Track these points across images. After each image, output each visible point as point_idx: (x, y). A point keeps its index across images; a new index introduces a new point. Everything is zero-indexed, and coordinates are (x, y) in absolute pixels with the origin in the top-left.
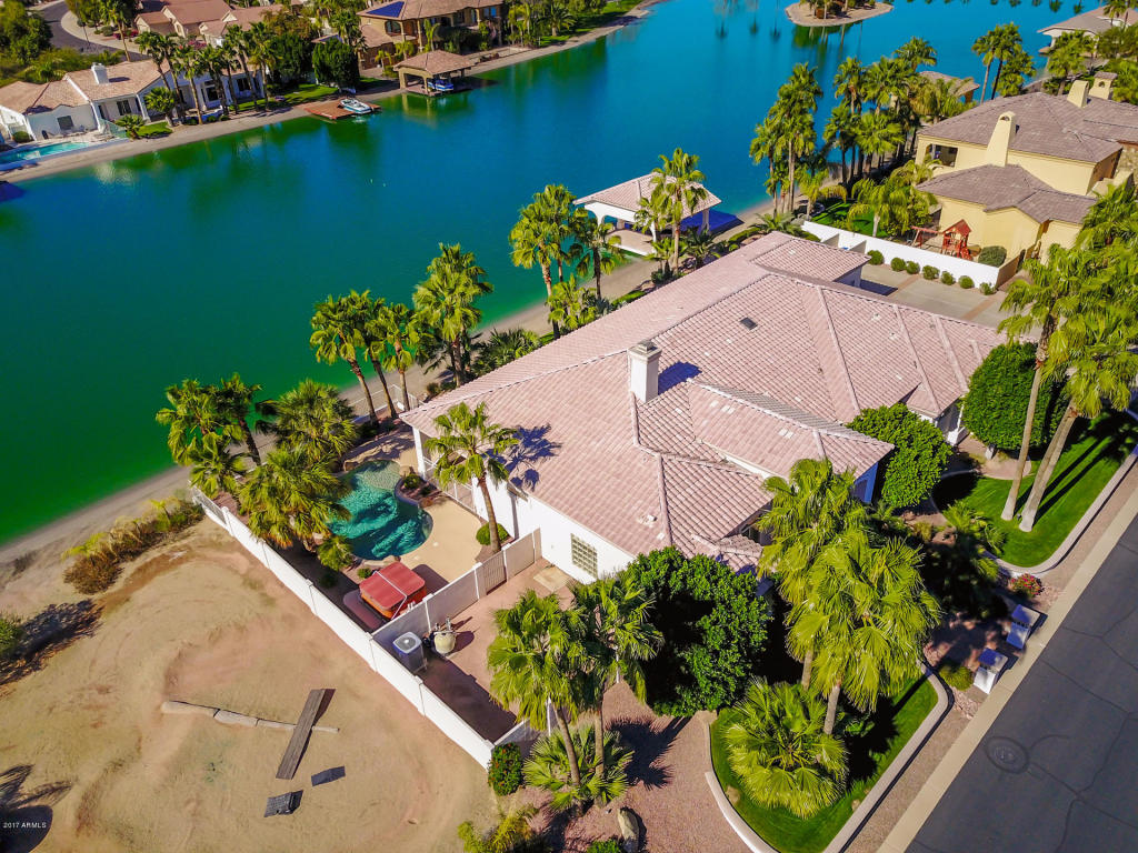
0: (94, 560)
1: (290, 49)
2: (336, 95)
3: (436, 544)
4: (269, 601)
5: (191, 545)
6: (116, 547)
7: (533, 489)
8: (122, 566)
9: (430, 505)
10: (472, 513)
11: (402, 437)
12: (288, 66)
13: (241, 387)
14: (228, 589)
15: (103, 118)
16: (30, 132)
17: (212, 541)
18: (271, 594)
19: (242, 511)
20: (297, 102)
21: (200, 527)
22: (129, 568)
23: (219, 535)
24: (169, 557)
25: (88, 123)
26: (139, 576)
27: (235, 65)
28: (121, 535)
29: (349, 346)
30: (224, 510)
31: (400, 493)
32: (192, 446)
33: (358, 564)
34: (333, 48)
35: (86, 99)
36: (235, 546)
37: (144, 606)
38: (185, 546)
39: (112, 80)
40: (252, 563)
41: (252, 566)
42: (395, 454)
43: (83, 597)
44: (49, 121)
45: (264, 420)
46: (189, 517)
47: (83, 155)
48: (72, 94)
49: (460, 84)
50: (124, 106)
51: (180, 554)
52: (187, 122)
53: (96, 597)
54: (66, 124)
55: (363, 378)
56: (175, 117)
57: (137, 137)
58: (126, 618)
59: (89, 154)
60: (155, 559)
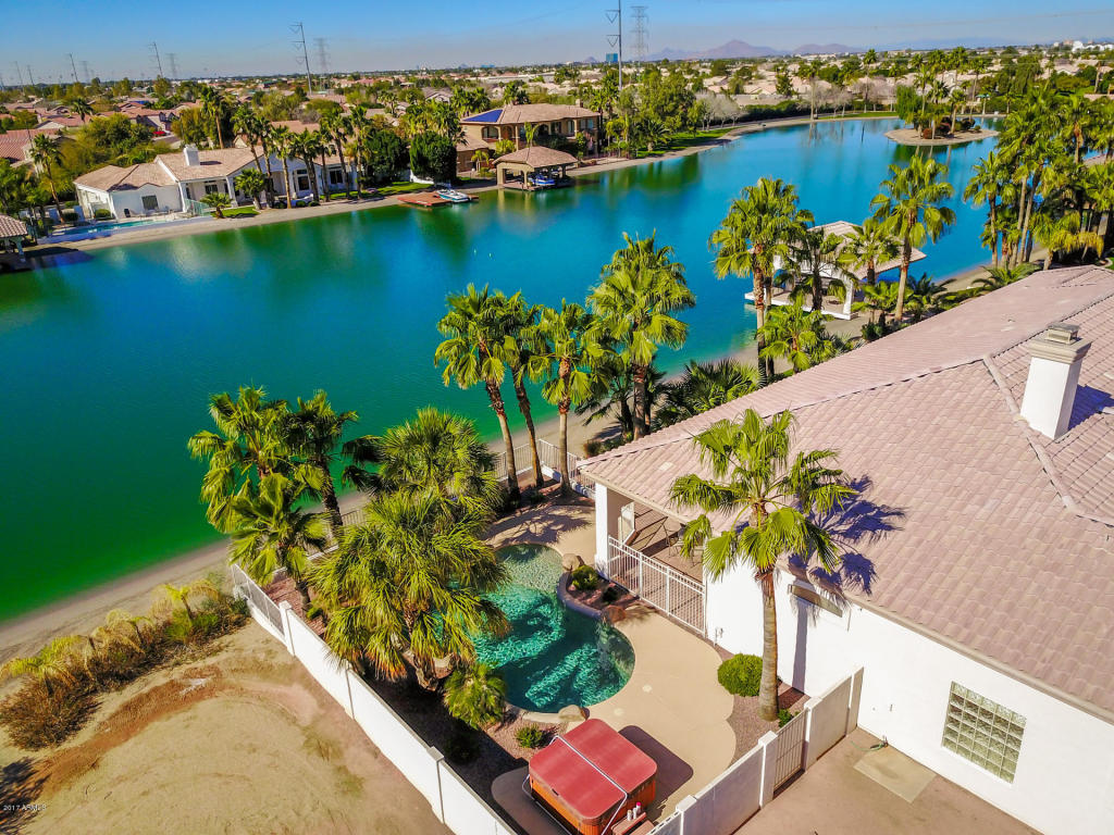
0: (50, 685)
1: (387, 145)
2: (431, 188)
3: (647, 689)
4: (352, 785)
5: (221, 667)
6: (95, 662)
7: (867, 588)
8: (97, 698)
9: (622, 617)
10: (699, 636)
11: (557, 513)
12: (383, 162)
13: (327, 411)
14: (276, 754)
15: (189, 197)
16: (112, 210)
17: (256, 661)
18: (355, 769)
19: (311, 611)
20: (389, 194)
21: (240, 637)
22: (111, 702)
23: (269, 652)
24: (180, 687)
25: (174, 204)
26: (122, 720)
27: (330, 150)
28: (107, 640)
29: (496, 363)
30: (283, 608)
31: (567, 598)
32: (242, 494)
33: (512, 718)
34: (432, 140)
35: (174, 178)
36: (295, 672)
37: (120, 779)
38: (211, 668)
39: (202, 164)
40: (322, 705)
41: (322, 712)
42: (550, 536)
43: (18, 755)
44: (133, 200)
45: (359, 466)
46: (225, 618)
47: (161, 230)
48: (161, 175)
49: (560, 184)
50: (211, 187)
51: (201, 682)
52: (274, 206)
53: (42, 754)
54: (150, 204)
55: (506, 419)
56: (264, 201)
57: (221, 216)
58: (83, 802)
59: (169, 229)
60: (156, 690)
